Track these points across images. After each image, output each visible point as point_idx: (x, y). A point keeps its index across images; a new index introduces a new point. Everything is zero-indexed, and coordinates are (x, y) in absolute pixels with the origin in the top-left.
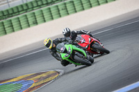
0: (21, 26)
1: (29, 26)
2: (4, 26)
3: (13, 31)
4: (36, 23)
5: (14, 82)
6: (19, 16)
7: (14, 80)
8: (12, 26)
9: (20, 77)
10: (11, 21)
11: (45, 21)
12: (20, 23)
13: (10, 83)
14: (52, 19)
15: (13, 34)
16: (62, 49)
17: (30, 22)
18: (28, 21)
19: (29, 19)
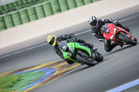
0: (44, 13)
1: (53, 14)
2: (27, 13)
3: (37, 18)
4: (59, 10)
5: (37, 70)
6: (42, 4)
7: (38, 68)
8: (36, 14)
9: (44, 65)
10: (34, 8)
11: (68, 9)
12: (44, 11)
13: (34, 71)
14: (76, 6)
15: (37, 21)
16: (64, 47)
17: (54, 9)
18: (51, 8)
19: (53, 7)
